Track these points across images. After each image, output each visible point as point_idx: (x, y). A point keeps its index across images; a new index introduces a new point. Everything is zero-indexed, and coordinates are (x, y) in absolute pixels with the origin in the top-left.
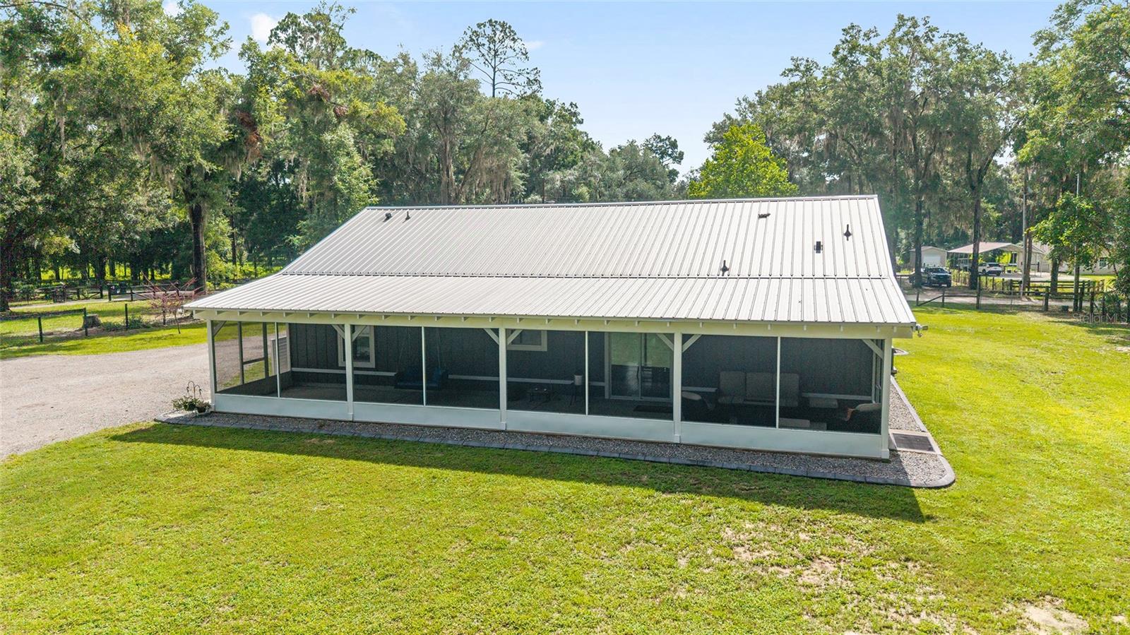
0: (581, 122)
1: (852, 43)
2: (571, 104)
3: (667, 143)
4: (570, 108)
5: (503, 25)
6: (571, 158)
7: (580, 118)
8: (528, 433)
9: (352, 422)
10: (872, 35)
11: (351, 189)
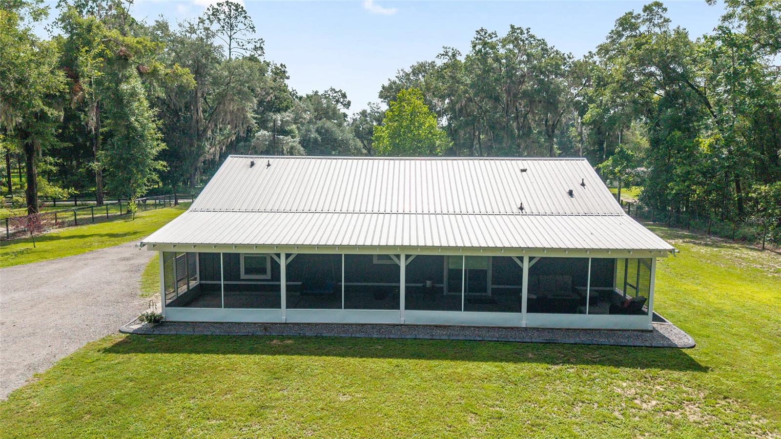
0: (288, 78)
1: (483, 40)
2: (281, 65)
3: (339, 93)
4: (280, 68)
5: (237, 6)
6: (285, 104)
7: (287, 75)
8: (420, 325)
9: (285, 324)
10: (493, 36)
11: (143, 127)
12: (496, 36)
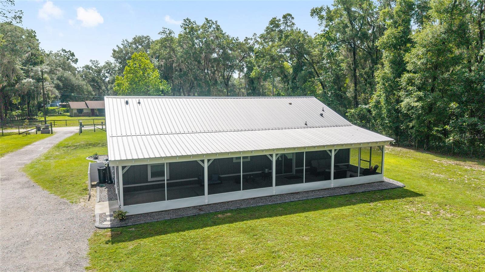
3: (69, 53)
4: (31, 33)
6: (40, 59)
7: (37, 38)
12: (196, 24)
